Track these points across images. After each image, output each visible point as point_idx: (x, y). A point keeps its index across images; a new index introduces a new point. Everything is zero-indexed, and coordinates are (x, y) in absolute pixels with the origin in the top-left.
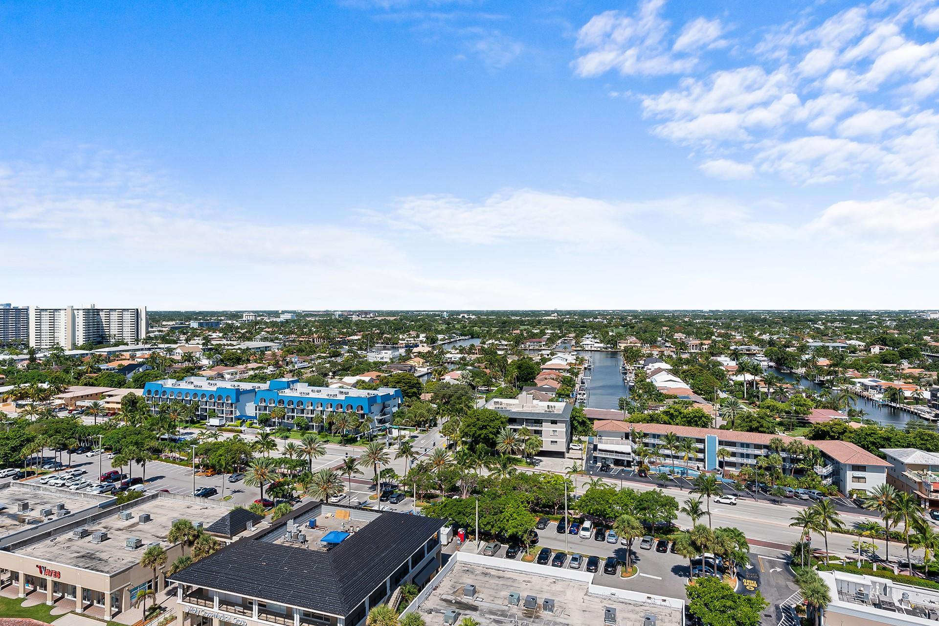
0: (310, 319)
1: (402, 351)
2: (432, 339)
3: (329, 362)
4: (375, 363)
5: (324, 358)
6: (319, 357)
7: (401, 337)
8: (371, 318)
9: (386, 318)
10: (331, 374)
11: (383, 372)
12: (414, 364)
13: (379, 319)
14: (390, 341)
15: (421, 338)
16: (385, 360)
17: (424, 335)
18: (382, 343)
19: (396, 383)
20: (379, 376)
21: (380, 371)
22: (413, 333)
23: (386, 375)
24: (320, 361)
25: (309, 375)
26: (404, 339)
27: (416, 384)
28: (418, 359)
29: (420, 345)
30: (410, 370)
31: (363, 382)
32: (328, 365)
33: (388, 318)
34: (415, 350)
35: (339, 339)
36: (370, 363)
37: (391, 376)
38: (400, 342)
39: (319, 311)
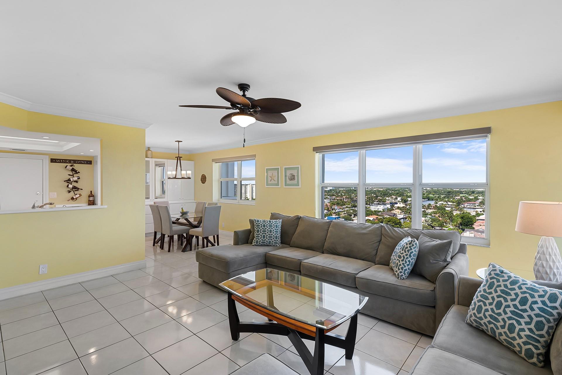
0: (341, 189)
1: (389, 206)
2: (404, 200)
3: (352, 210)
4: (375, 211)
5: (349, 207)
6: (347, 207)
7: (387, 198)
10: (353, 215)
11: (379, 216)
12: (395, 213)
14: (381, 200)
15: (398, 200)
17: (400, 198)
18: (377, 202)
19: (388, 222)
20: (378, 218)
21: (377, 215)
22: (394, 197)
23: (381, 217)
25: (343, 215)
26: (389, 200)
27: (399, 223)
28: (397, 210)
29: (398, 203)
30: (394, 216)
31: (370, 220)
32: (352, 211)
33: (380, 189)
34: (396, 205)
35: (355, 199)
36: (372, 211)
37: (383, 218)
38: (387, 201)
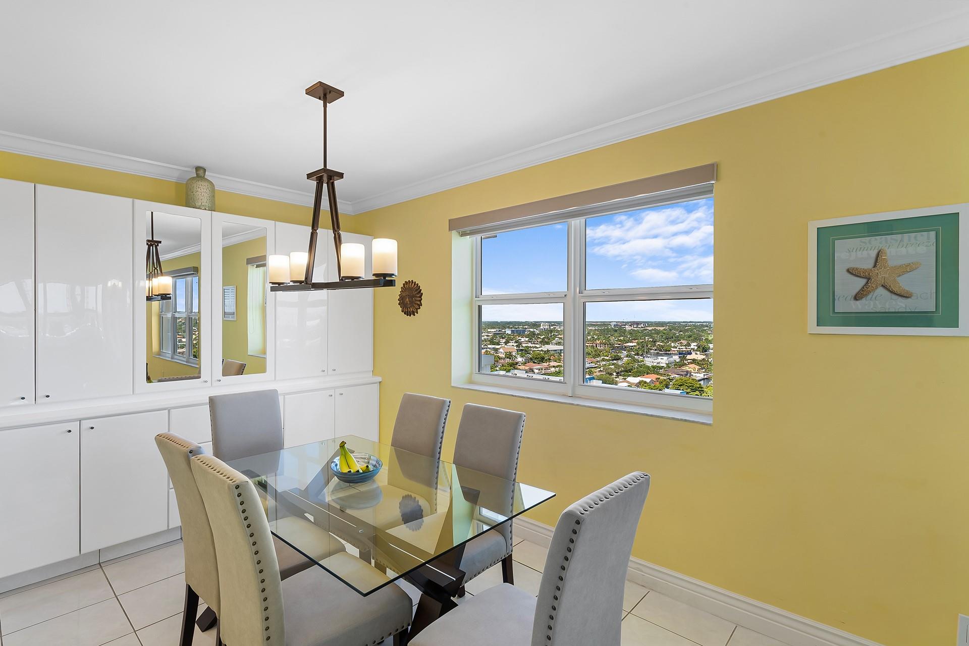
0: (591, 328)
1: (676, 358)
2: (703, 348)
3: (613, 364)
4: (653, 367)
5: (608, 360)
6: (603, 360)
7: (673, 345)
8: (642, 327)
9: (656, 328)
10: (615, 374)
11: (661, 375)
12: (689, 370)
13: (650, 329)
14: (663, 348)
15: (692, 347)
16: (662, 365)
17: (695, 344)
18: (656, 350)
19: (679, 385)
20: (659, 378)
22: (684, 342)
23: (665, 378)
24: (604, 363)
25: (598, 374)
26: (675, 347)
28: (693, 366)
29: (693, 353)
30: (686, 375)
31: (645, 382)
32: (613, 367)
33: (658, 328)
34: (689, 357)
35: (617, 345)
36: (649, 367)
37: (669, 379)
38: (672, 349)
39: (597, 322)
